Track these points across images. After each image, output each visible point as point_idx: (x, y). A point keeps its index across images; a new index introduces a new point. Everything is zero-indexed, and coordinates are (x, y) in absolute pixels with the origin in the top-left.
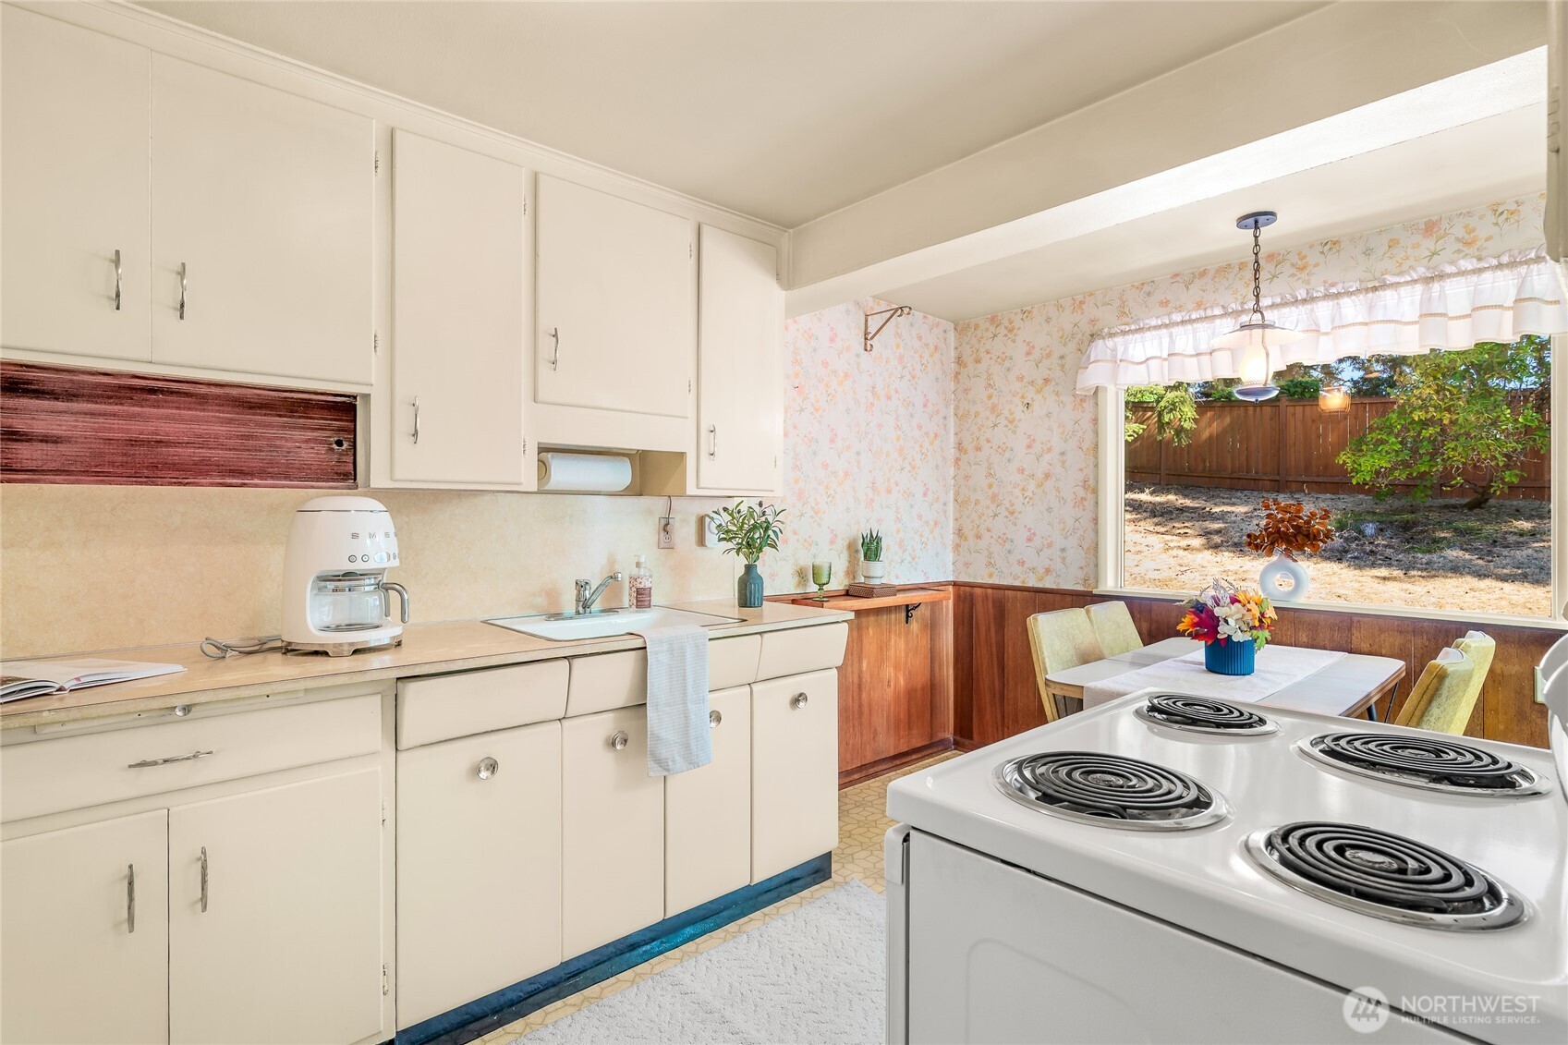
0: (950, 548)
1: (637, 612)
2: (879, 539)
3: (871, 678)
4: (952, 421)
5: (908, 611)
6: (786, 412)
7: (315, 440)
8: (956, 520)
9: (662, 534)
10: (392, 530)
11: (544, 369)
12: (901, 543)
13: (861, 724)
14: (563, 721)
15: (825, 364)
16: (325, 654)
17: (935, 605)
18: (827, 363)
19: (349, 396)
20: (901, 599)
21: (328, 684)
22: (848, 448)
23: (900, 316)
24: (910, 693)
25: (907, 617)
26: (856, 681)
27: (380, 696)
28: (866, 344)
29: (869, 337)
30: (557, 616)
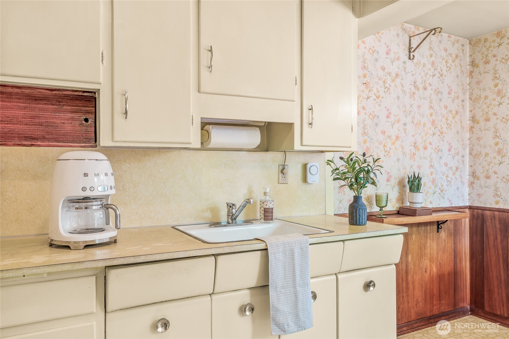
0: (466, 185)
1: (265, 223)
2: (419, 179)
3: (414, 267)
4: (467, 103)
5: (438, 225)
6: (358, 99)
7: (73, 119)
8: (471, 166)
9: (281, 175)
10: (110, 171)
11: (204, 72)
12: (433, 181)
13: (408, 296)
14: (212, 295)
15: (383, 69)
16: (68, 247)
17: (456, 222)
18: (384, 68)
19: (91, 92)
20: (435, 217)
21: (59, 270)
22: (398, 121)
23: (434, 34)
24: (440, 277)
25: (438, 228)
26: (404, 268)
27: (95, 277)
28: (410, 55)
29: (412, 50)
30: (216, 224)
